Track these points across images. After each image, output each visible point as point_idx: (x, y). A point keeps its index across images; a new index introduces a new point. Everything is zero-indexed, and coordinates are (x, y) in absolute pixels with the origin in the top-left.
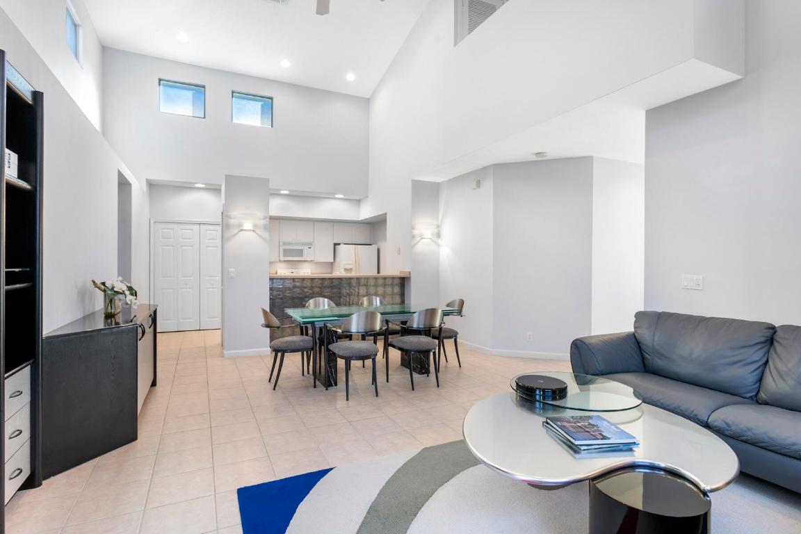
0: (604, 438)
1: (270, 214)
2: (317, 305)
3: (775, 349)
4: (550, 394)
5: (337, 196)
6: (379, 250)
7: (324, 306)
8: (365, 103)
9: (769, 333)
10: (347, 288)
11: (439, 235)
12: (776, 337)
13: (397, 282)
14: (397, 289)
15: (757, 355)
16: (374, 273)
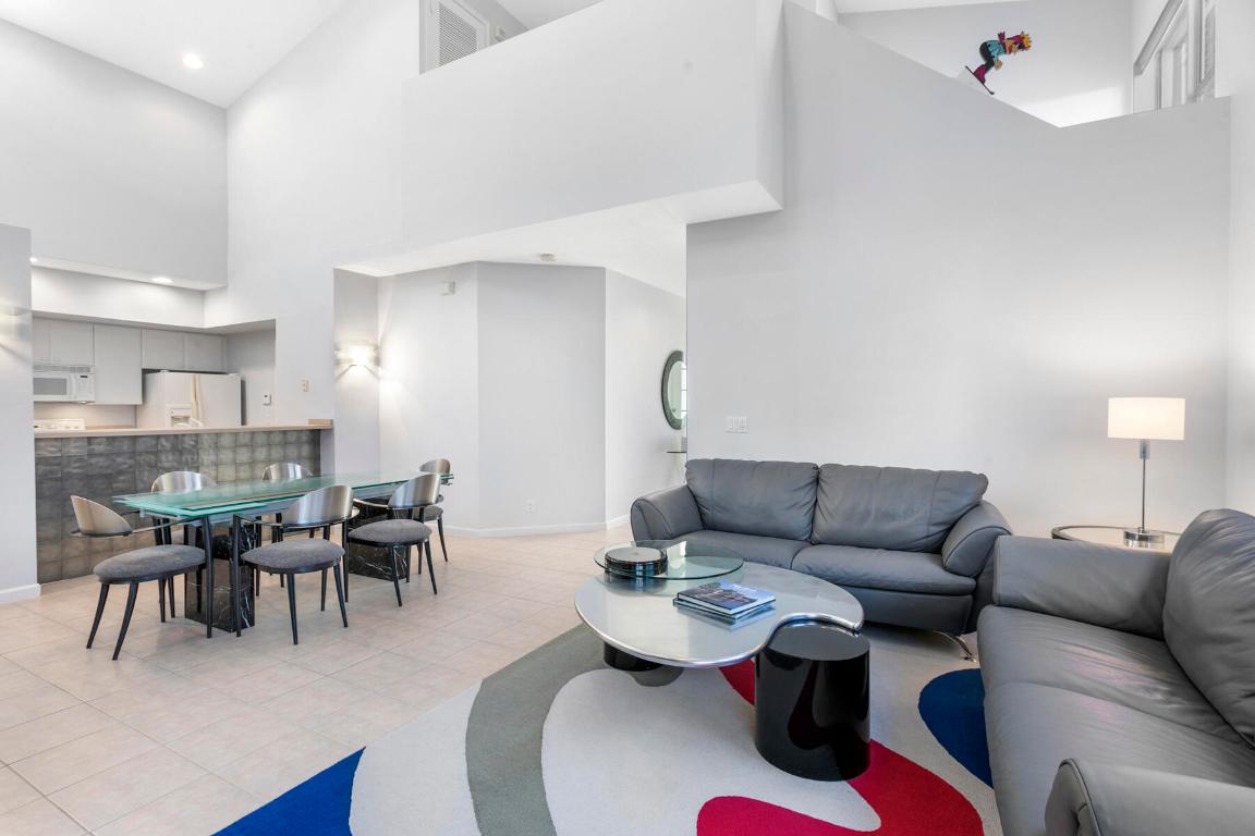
0: (752, 601)
1: (34, 308)
2: (177, 485)
3: (822, 489)
4: (652, 567)
5: (156, 280)
6: (243, 384)
7: (194, 485)
8: (220, 114)
9: (814, 473)
10: (212, 452)
11: (377, 361)
12: (821, 477)
13: (304, 438)
14: (306, 450)
15: (806, 497)
16: (236, 424)
